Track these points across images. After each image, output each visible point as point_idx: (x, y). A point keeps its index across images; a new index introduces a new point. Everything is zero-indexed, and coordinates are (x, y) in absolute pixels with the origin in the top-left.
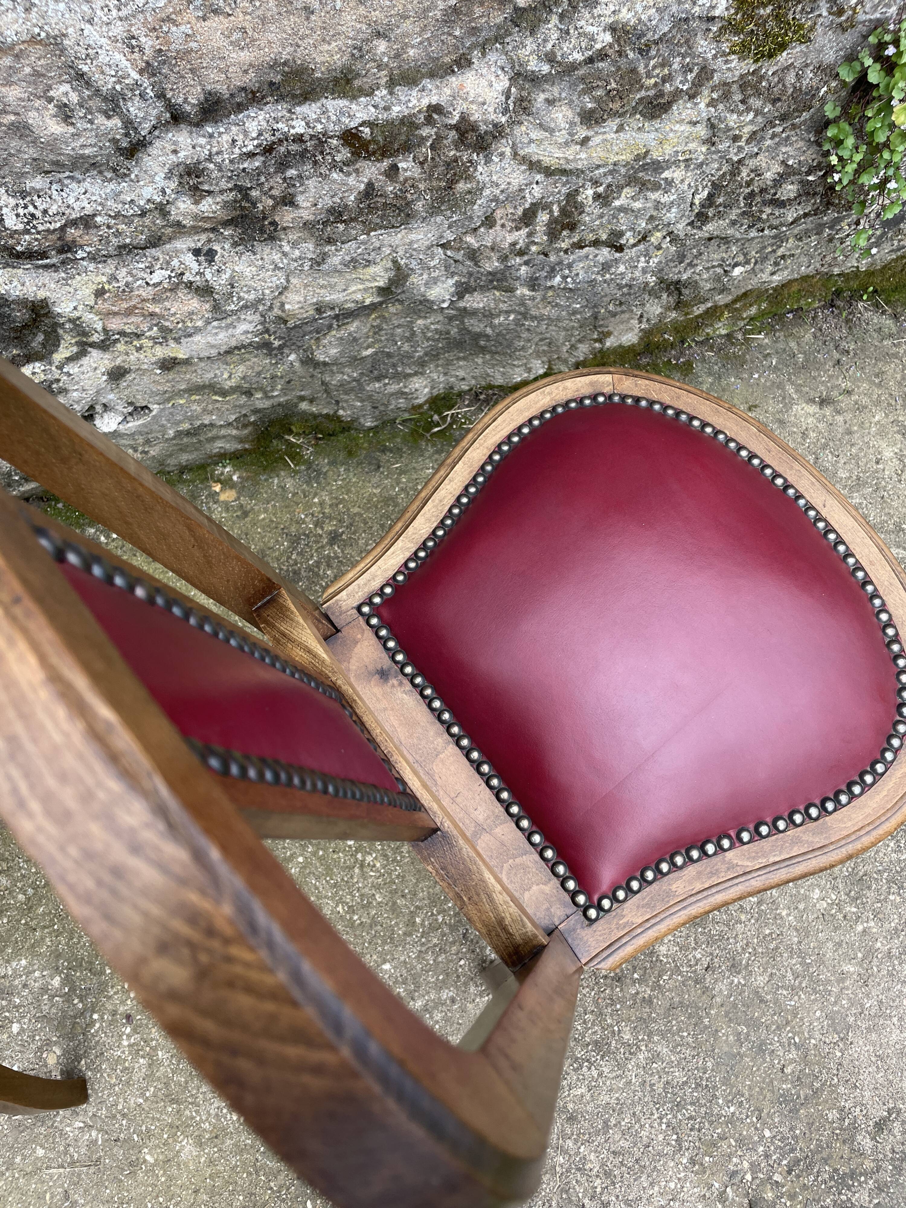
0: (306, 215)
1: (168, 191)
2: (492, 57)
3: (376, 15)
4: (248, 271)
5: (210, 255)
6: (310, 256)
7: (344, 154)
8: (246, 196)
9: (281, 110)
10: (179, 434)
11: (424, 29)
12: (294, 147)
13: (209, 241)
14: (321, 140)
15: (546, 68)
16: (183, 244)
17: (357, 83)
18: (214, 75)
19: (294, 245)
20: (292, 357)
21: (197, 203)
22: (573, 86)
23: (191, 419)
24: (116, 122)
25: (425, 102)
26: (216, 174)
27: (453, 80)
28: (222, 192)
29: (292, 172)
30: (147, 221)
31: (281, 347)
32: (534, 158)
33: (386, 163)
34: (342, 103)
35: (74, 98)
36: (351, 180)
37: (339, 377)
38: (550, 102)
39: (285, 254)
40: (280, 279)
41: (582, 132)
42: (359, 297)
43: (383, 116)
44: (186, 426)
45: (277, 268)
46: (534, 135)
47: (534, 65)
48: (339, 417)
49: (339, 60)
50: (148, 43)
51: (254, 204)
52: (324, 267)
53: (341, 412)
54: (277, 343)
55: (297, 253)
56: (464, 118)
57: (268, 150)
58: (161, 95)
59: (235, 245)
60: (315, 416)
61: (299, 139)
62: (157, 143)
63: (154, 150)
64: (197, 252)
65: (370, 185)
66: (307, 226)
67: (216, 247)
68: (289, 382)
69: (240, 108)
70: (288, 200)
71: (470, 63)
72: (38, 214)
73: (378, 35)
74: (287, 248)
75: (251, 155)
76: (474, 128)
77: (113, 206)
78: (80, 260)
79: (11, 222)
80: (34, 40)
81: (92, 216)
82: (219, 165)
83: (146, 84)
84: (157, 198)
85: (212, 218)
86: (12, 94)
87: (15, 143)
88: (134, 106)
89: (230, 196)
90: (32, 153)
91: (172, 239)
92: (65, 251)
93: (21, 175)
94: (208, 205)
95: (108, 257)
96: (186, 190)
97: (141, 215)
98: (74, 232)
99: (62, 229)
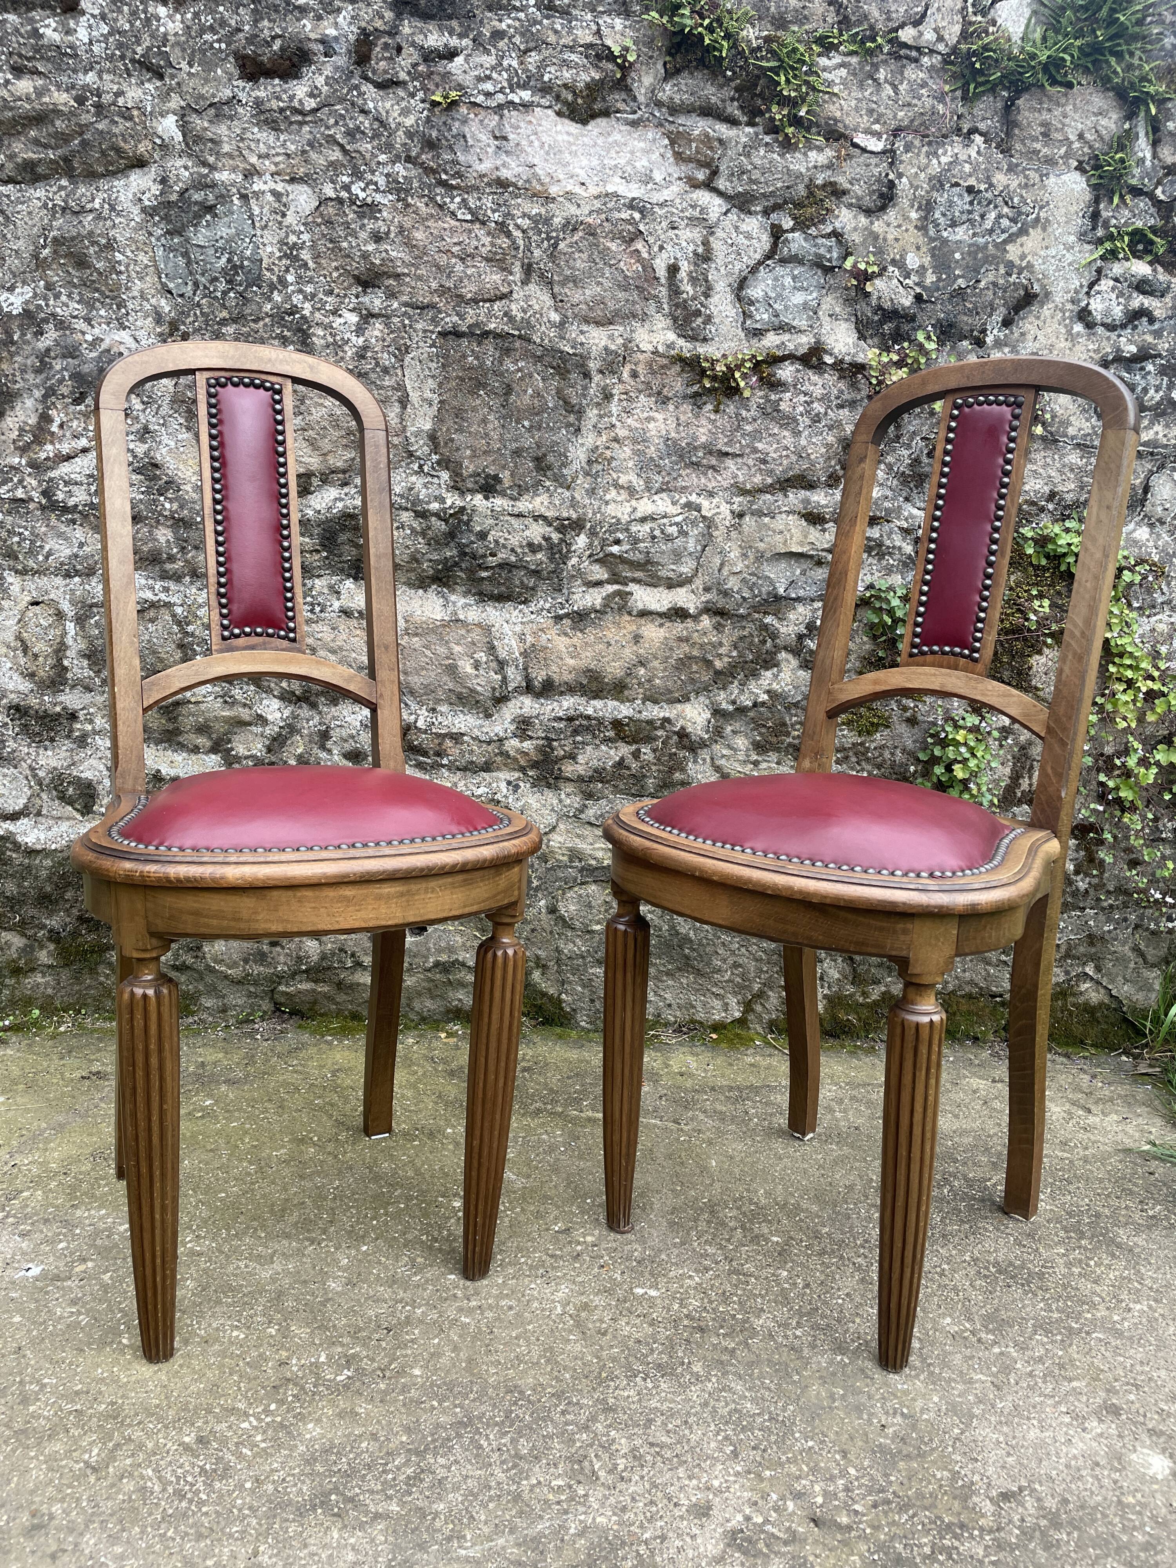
0: (581, 769)
1: (508, 731)
2: (702, 699)
3: (641, 651)
4: (535, 805)
5: (517, 787)
6: (576, 805)
7: (611, 734)
8: (550, 746)
9: (583, 701)
10: (437, 964)
11: (665, 669)
12: (585, 722)
13: (519, 779)
14: (600, 721)
15: (731, 708)
16: (504, 775)
17: (626, 693)
18: (554, 668)
19: (568, 795)
20: (542, 903)
21: (521, 741)
22: (748, 723)
23: (451, 950)
24: (499, 677)
25: (661, 715)
26: (537, 727)
27: (678, 706)
28: (537, 738)
29: (579, 738)
30: (490, 748)
31: (537, 889)
32: (726, 770)
33: (634, 747)
34: (616, 703)
35: (484, 659)
36: (612, 752)
37: (571, 946)
38: (734, 732)
39: (560, 801)
40: (552, 819)
41: (755, 757)
42: (599, 854)
43: (637, 716)
44: (444, 958)
45: (553, 810)
46: (725, 752)
47: (724, 706)
48: (560, 1001)
49: (619, 673)
50: (530, 639)
51: (552, 749)
52: (582, 816)
53: (564, 996)
54: (535, 883)
55: (568, 801)
56: (683, 728)
57: (570, 719)
58: (525, 669)
59: (534, 786)
60: (544, 994)
61: (588, 718)
62: (513, 701)
63: (510, 704)
64: (509, 783)
65: (622, 759)
66: (580, 779)
67: (521, 784)
68: (533, 930)
69: (562, 693)
70: (572, 757)
71: (689, 700)
72: (438, 723)
73: (642, 664)
74: (563, 796)
75: (561, 719)
76: (687, 735)
77: (476, 732)
78: (443, 766)
79: (421, 724)
80: (479, 625)
81: (463, 735)
82: (541, 722)
83: (521, 660)
84: (501, 734)
85: (527, 754)
86: (457, 649)
87: (445, 678)
88: (511, 672)
89: (541, 742)
90: (451, 685)
91: (498, 769)
92: (438, 754)
93: (438, 701)
94: (527, 745)
95: (459, 769)
96: (519, 733)
97: (489, 743)
98: (448, 743)
99: (444, 736)
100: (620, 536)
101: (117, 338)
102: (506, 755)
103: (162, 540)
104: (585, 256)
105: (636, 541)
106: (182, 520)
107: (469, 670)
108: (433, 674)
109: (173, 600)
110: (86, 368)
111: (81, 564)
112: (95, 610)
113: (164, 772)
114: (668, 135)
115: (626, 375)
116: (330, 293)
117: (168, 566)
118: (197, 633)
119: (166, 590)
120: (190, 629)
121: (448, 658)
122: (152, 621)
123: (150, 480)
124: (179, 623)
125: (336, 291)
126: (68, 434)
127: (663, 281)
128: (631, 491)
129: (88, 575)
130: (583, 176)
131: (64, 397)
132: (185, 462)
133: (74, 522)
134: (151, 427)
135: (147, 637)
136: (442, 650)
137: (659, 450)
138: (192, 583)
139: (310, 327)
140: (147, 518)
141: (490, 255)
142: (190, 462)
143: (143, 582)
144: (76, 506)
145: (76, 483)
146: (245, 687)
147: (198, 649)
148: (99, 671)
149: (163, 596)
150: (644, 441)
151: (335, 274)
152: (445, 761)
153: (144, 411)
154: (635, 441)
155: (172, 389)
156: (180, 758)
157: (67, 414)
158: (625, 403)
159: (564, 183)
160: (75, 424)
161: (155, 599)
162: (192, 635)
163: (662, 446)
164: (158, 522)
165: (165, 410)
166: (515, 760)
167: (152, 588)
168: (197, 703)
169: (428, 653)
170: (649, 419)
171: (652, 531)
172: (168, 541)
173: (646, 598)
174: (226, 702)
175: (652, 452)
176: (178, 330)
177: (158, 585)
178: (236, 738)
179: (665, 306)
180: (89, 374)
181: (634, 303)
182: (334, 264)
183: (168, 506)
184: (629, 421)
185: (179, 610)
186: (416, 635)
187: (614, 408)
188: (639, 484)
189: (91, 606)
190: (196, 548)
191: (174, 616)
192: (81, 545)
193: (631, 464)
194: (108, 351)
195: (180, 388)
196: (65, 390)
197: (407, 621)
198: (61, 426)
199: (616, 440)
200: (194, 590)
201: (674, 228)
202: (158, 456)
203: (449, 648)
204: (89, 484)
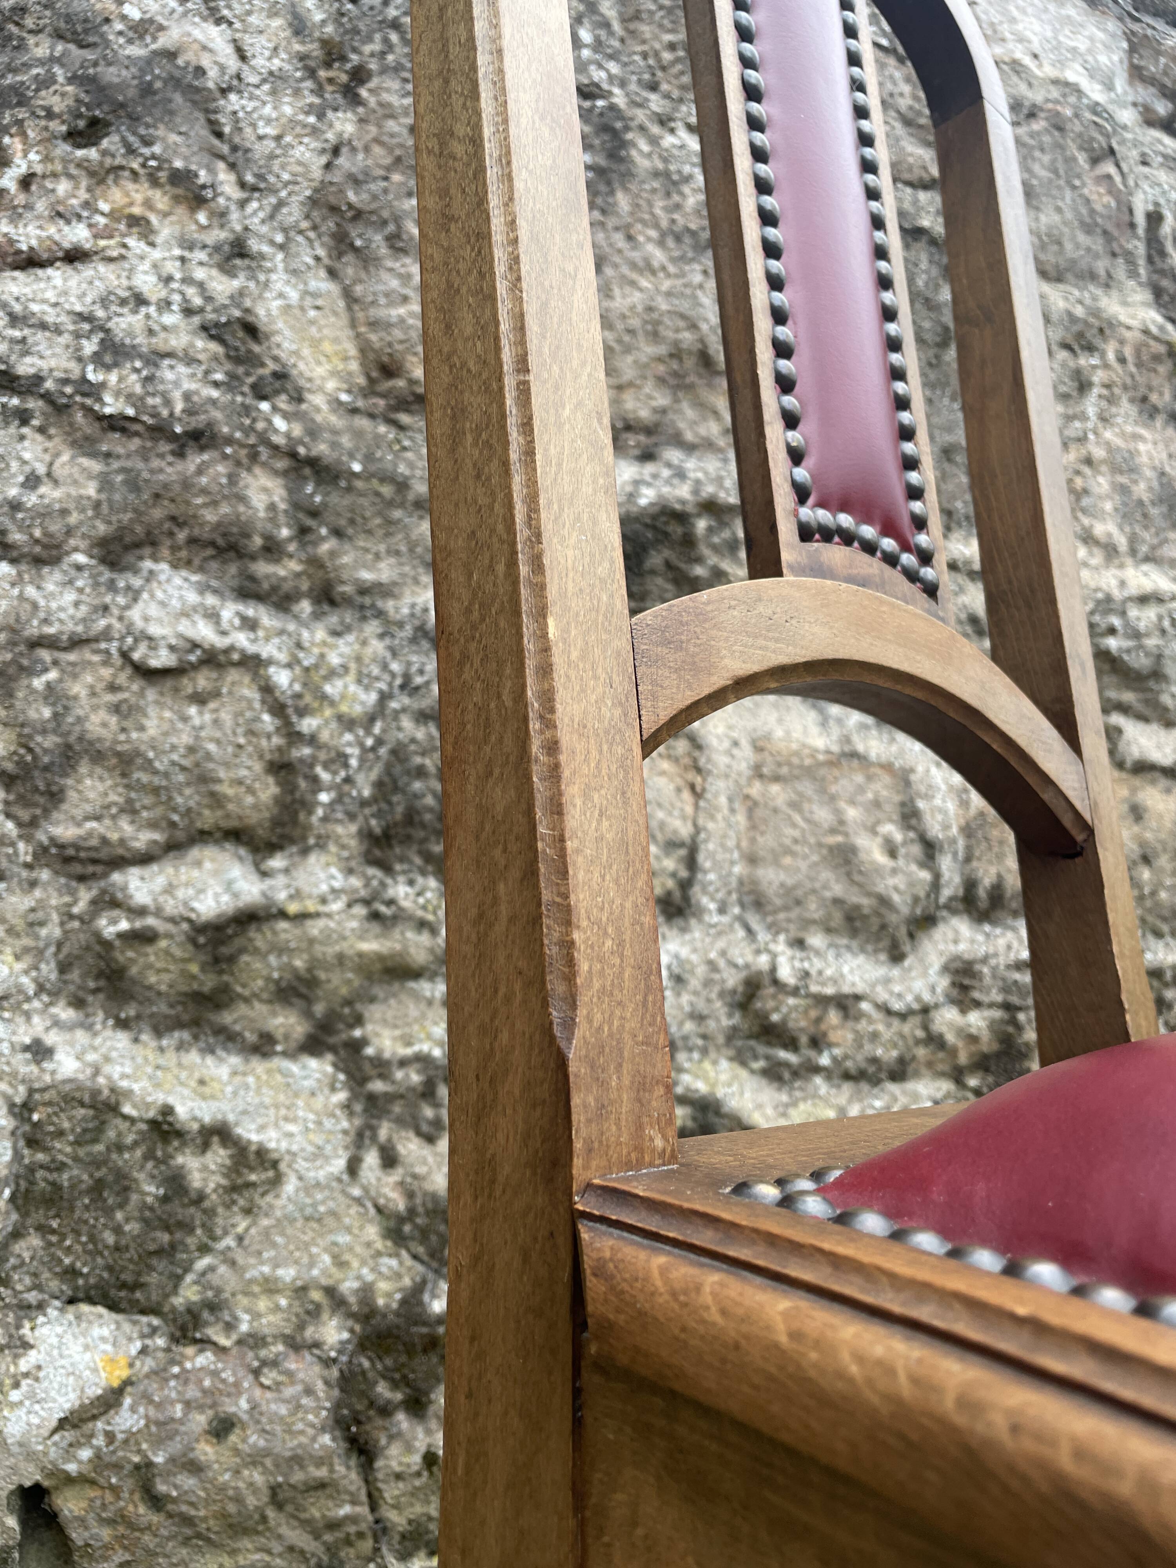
1: (939, 990)
8: (1013, 1019)
18: (1010, 861)
21: (963, 1011)
24: (926, 875)
25: (1170, 959)
26: (988, 980)
28: (991, 1005)
30: (907, 1028)
35: (901, 837)
51: (1019, 1029)
58: (967, 860)
62: (944, 927)
63: (938, 934)
72: (813, 972)
73: (1147, 860)
77: (882, 995)
78: (817, 1069)
79: (786, 973)
80: (888, 767)
81: (858, 998)
82: (994, 969)
83: (961, 843)
84: (927, 997)
85: (973, 1039)
86: (852, 813)
87: (826, 875)
88: (946, 864)
89: (997, 1014)
90: (838, 889)
91: (917, 1075)
92: (817, 1043)
93: (807, 923)
94: (976, 1020)
95: (847, 1076)
96: (955, 993)
97: (903, 1016)
98: (833, 1017)
99: (822, 1001)
100: (1116, 621)
101: (197, 34)
102: (935, 1041)
103: (258, 502)
104: (1046, 158)
105: (1137, 635)
106: (313, 463)
107: (880, 858)
108: (803, 865)
109: (267, 650)
110: (111, 75)
111: (22, 527)
112: (45, 655)
113: (182, 1111)
114: (1130, 36)
115: (1111, 356)
116: (653, 87)
117: (263, 568)
118: (324, 736)
119: (250, 624)
120: (308, 724)
121: (833, 831)
122: (200, 699)
123: (237, 360)
124: (278, 709)
125: (664, 87)
126: (41, 206)
127: (1141, 231)
128: (1110, 551)
129: (38, 562)
130: (1036, 47)
131: (50, 114)
132: (315, 344)
133: (24, 417)
134: (254, 245)
135: (185, 739)
136: (823, 815)
137: (1151, 489)
138: (317, 616)
139: (627, 128)
140: (229, 441)
141: (910, 115)
142: (327, 347)
143: (192, 597)
144: (38, 379)
145: (43, 326)
146: (420, 880)
147: (325, 776)
148: (33, 823)
149: (242, 639)
150: (1132, 470)
151: (667, 56)
152: (825, 1060)
153: (242, 204)
154: (1116, 469)
155: (317, 173)
156: (223, 1072)
157: (47, 159)
158: (1104, 403)
159: (1011, 45)
160: (63, 187)
161: (221, 643)
162: (312, 740)
163: (1155, 484)
164: (254, 457)
165: (293, 213)
166: (953, 1052)
167: (213, 616)
168: (303, 916)
169: (797, 818)
170: (1136, 437)
171: (1160, 618)
172: (272, 507)
173: (1143, 741)
174: (375, 916)
175: (1141, 490)
176: (343, 58)
177: (229, 611)
178: (373, 1012)
179: (1142, 271)
180: (122, 87)
181: (1097, 256)
182: (668, 37)
183: (280, 423)
184: (1108, 435)
185: (282, 678)
186: (777, 778)
187: (1091, 406)
188: (1122, 542)
189: (36, 643)
190: (338, 533)
191: (267, 689)
192: (32, 482)
193: (1108, 506)
194: (171, 55)
195: (337, 177)
196: (51, 99)
197: (758, 749)
198: (26, 182)
199: (1089, 461)
200: (320, 634)
201: (1145, 163)
202: (261, 312)
203: (838, 812)
204: (77, 335)
